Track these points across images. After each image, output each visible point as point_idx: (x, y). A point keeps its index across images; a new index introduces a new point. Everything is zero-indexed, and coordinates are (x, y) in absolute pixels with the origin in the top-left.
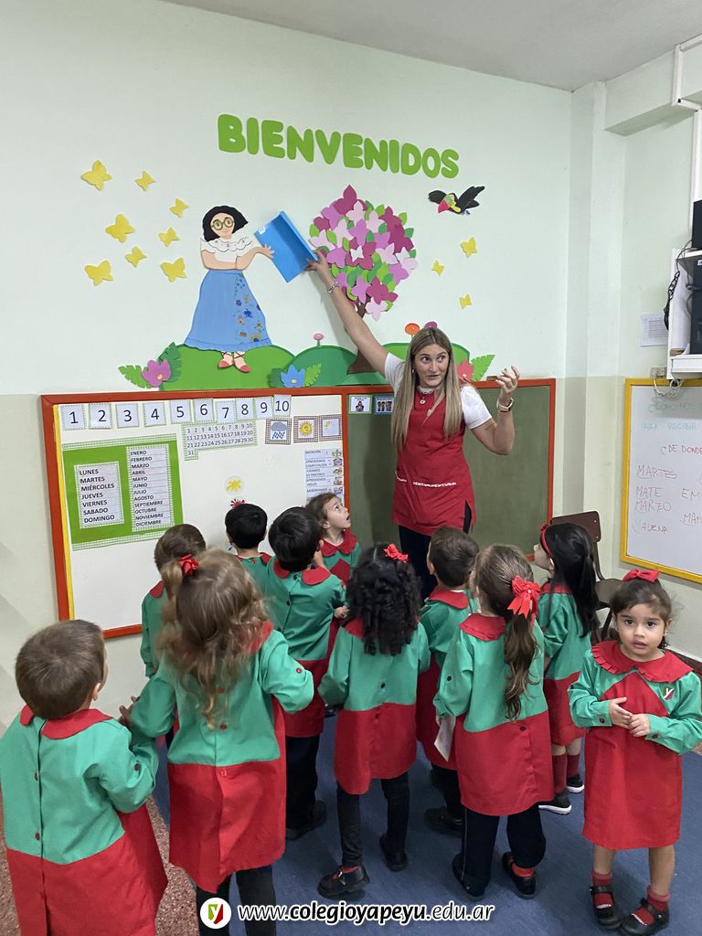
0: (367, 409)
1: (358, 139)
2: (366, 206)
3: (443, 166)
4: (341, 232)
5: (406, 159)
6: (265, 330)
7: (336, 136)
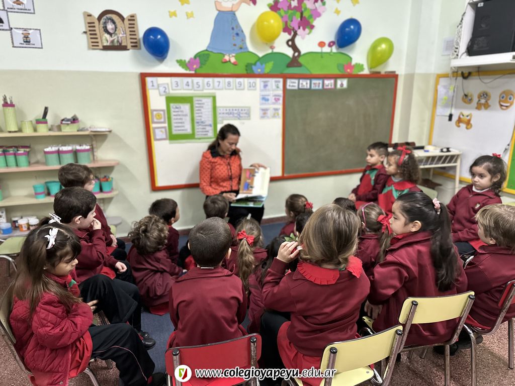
6: (245, 43)
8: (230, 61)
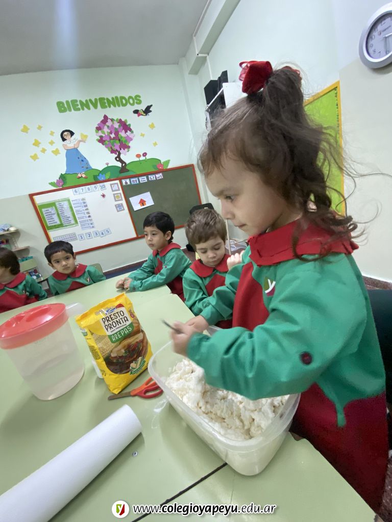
0: (129, 183)
1: (103, 99)
2: (112, 120)
3: (135, 101)
4: (106, 130)
5: (122, 102)
6: (89, 164)
7: (96, 100)
8: (82, 177)
